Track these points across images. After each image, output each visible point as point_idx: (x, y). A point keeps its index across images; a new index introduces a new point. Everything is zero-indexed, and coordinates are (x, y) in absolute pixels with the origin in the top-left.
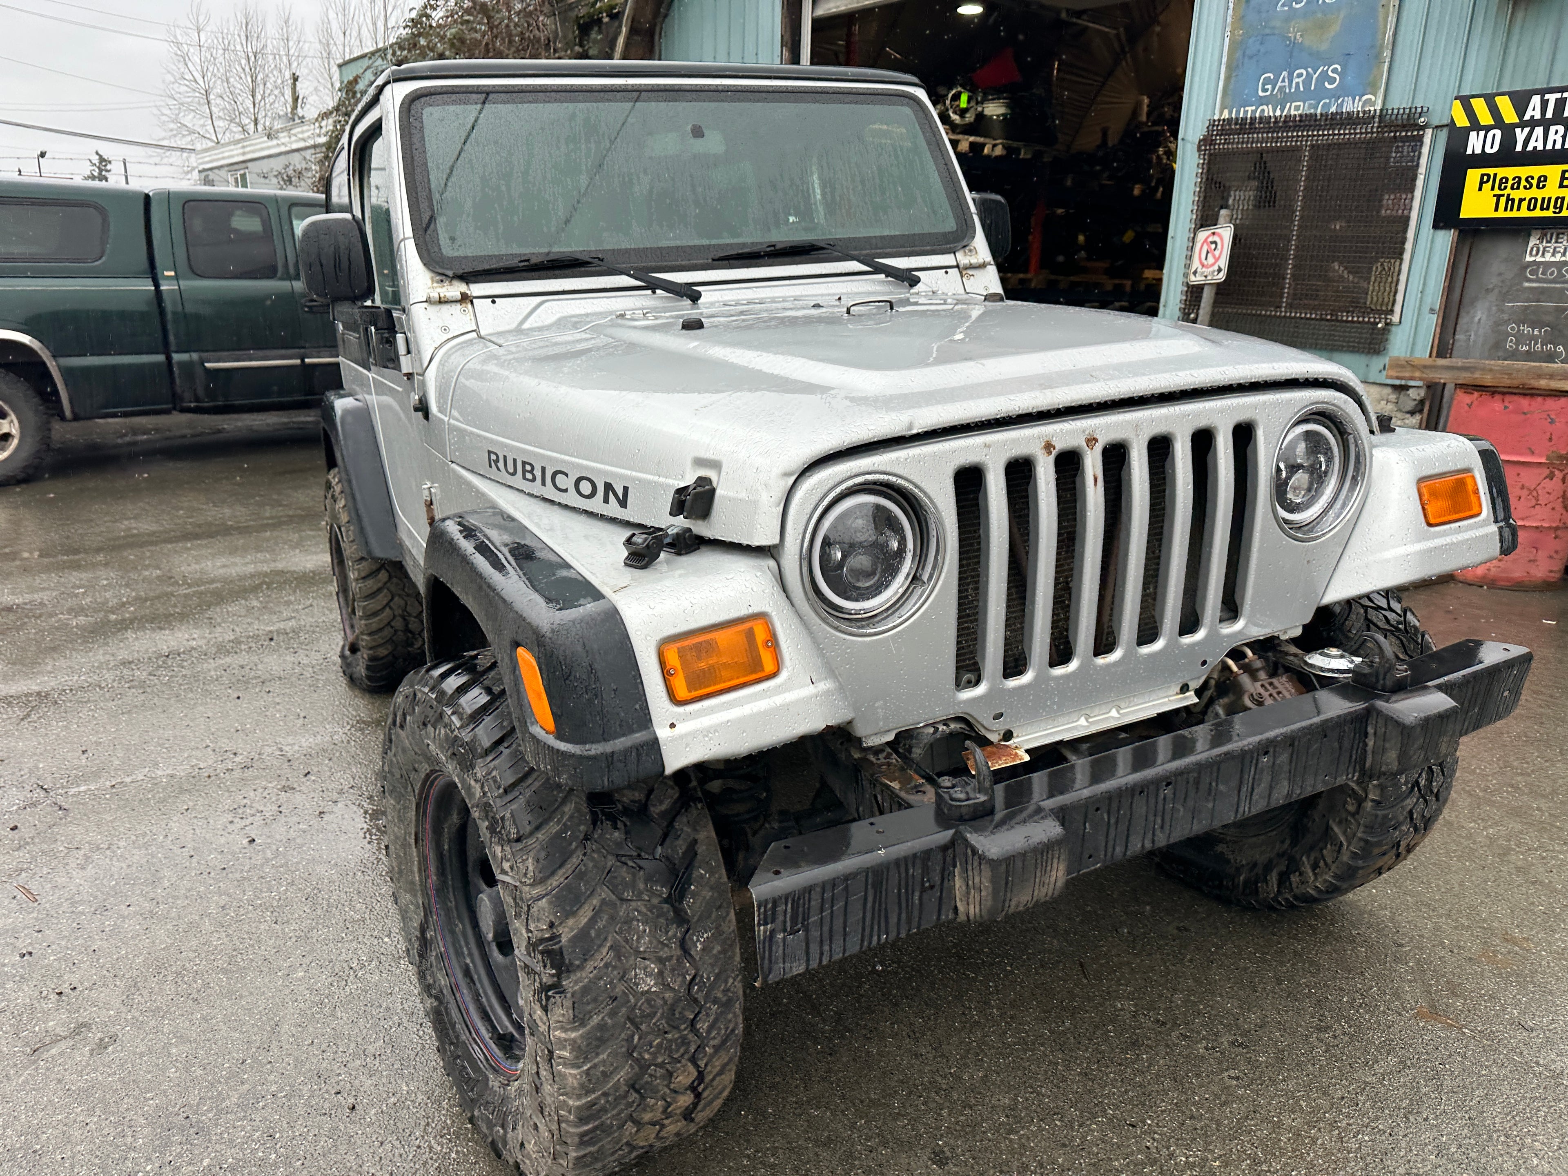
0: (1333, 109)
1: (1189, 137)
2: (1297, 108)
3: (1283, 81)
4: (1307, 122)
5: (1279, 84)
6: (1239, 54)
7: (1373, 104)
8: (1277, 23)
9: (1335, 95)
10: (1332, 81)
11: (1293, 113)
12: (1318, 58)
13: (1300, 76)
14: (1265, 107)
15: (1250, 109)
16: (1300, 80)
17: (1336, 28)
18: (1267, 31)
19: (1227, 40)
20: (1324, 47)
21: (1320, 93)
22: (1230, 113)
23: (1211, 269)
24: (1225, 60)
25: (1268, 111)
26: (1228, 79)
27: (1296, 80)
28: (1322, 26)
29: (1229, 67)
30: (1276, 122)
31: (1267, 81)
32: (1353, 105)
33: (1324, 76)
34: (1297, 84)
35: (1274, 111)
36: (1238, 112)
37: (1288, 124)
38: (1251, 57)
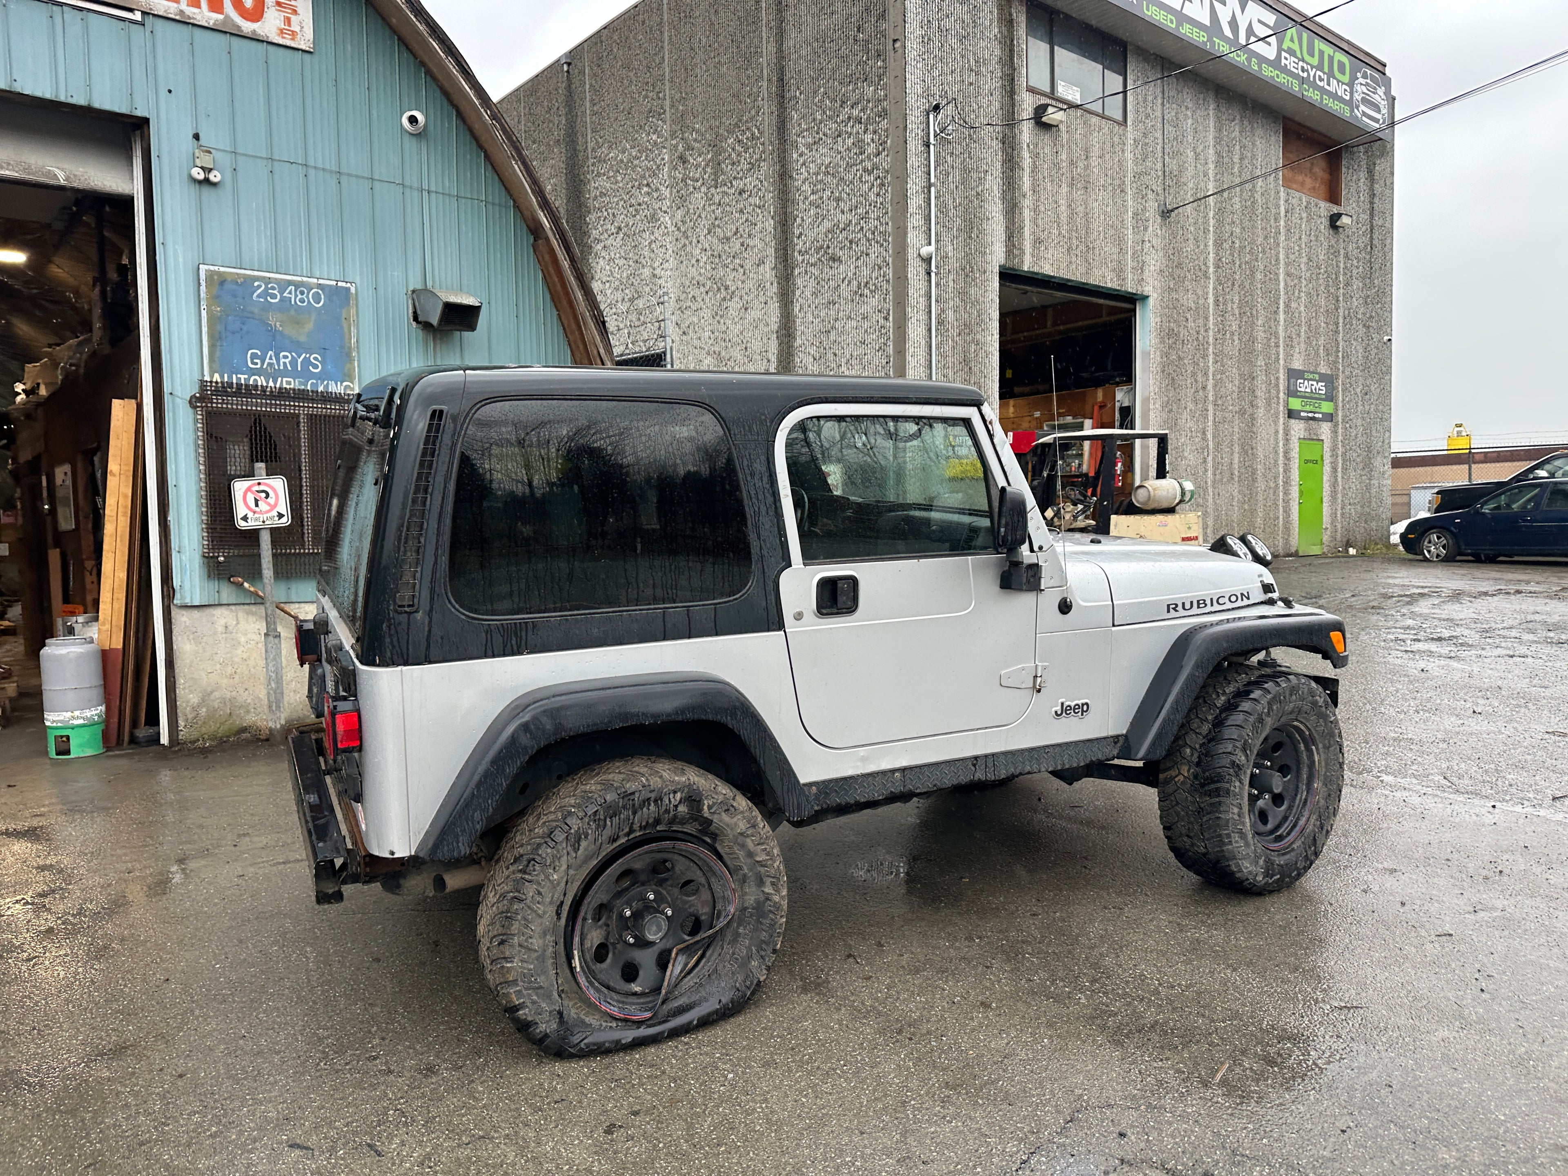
0: (321, 389)
1: (178, 392)
2: (289, 383)
3: (271, 358)
4: (300, 395)
5: (267, 361)
6: (219, 327)
7: (352, 389)
8: (256, 311)
9: (320, 377)
10: (316, 367)
11: (285, 385)
12: (297, 347)
13: (286, 359)
14: (257, 377)
15: (243, 377)
16: (287, 361)
17: (310, 326)
18: (246, 314)
19: (204, 314)
20: (303, 338)
21: (306, 374)
22: (222, 377)
23: (269, 515)
24: (205, 329)
25: (261, 381)
26: (212, 347)
27: (282, 361)
28: (298, 323)
29: (211, 336)
30: (271, 392)
31: (254, 356)
32: (336, 388)
33: (307, 362)
34: (285, 363)
35: (268, 382)
36: (230, 377)
37: (282, 394)
38: (233, 333)
